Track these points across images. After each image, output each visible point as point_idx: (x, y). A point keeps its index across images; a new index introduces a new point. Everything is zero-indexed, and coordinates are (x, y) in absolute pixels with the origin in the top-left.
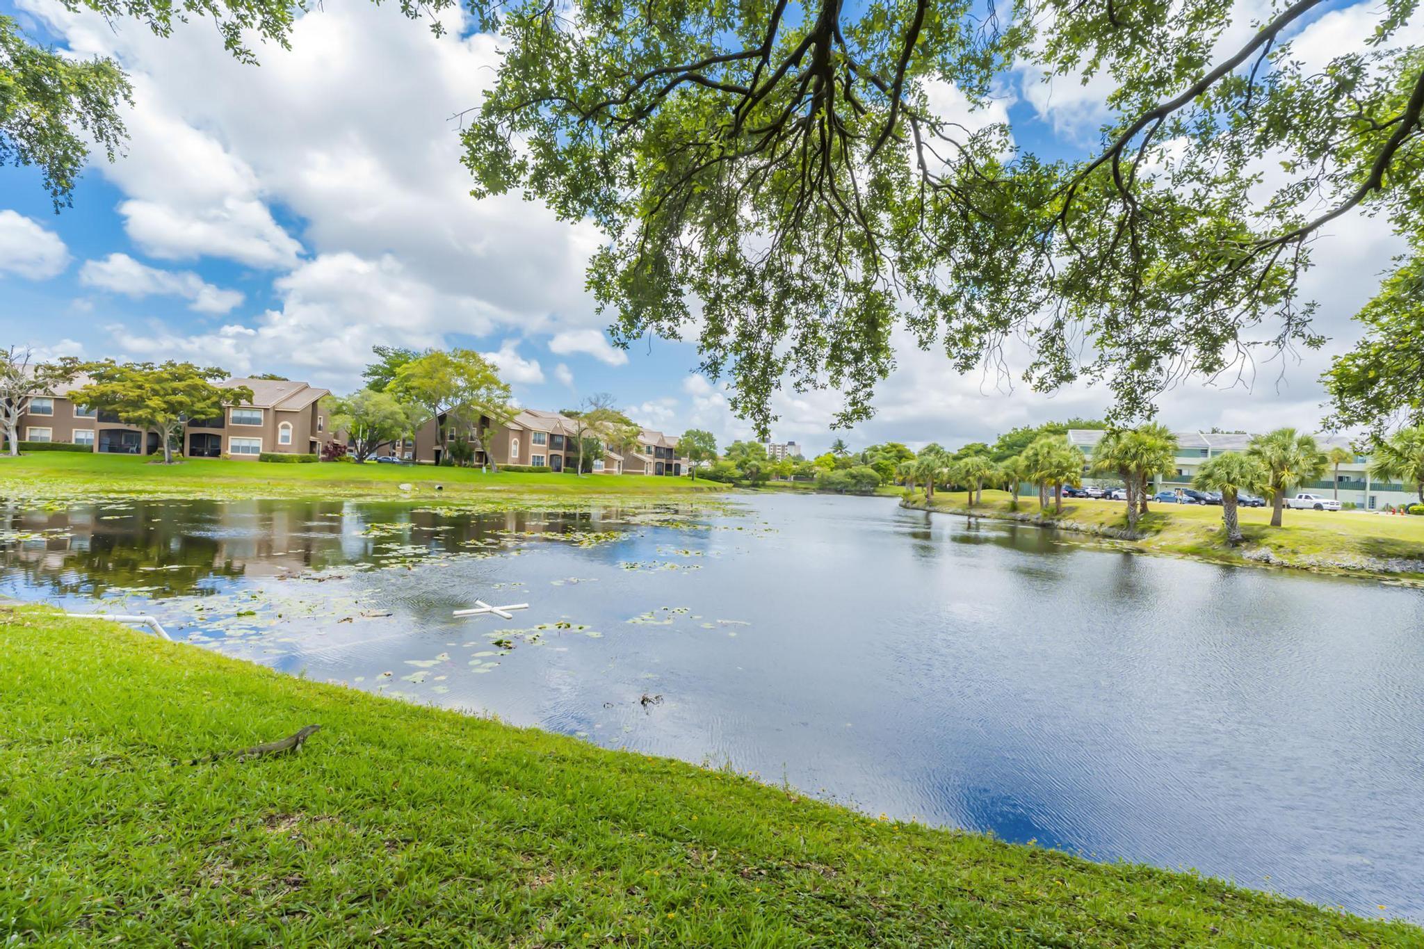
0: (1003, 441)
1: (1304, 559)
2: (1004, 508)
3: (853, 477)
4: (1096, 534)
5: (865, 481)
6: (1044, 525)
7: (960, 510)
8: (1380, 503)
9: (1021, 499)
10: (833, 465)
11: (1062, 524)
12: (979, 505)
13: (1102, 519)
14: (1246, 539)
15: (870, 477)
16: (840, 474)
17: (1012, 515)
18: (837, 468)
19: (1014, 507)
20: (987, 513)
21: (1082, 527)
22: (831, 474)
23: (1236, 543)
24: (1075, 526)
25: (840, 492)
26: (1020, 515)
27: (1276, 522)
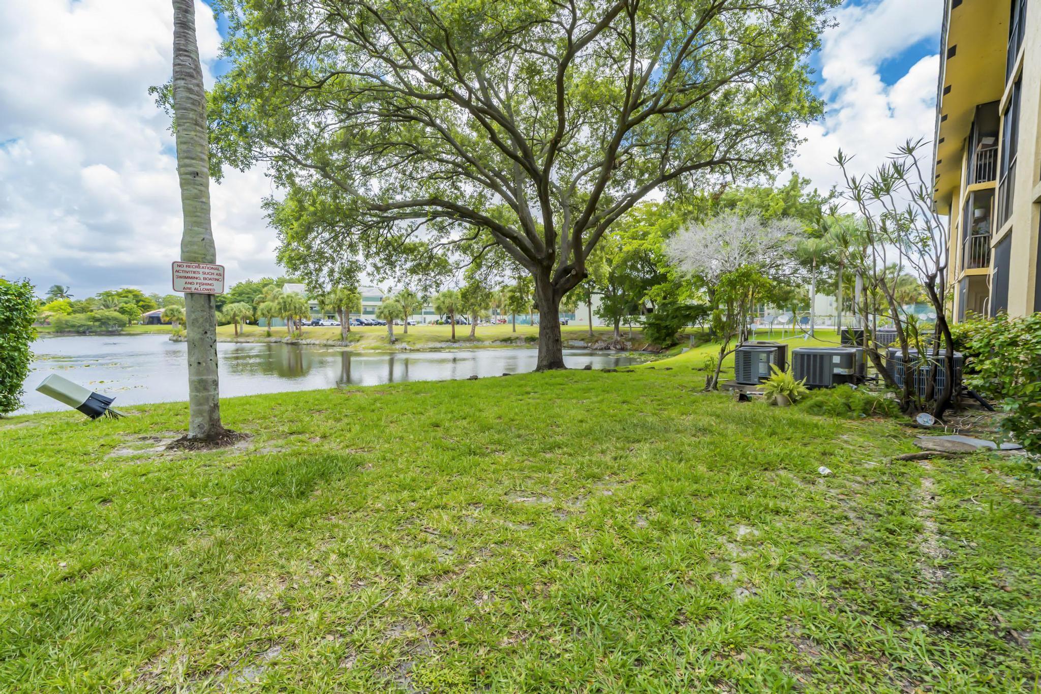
0: (234, 290)
1: (417, 346)
2: (261, 335)
3: (95, 319)
4: (325, 345)
5: (111, 323)
6: (292, 344)
7: (229, 339)
8: (427, 321)
9: (273, 329)
10: (70, 310)
11: (304, 342)
12: (242, 335)
13: (327, 337)
14: (397, 340)
15: (115, 319)
16: (80, 318)
17: (268, 339)
18: (75, 312)
19: (269, 335)
20: (251, 339)
21: (317, 342)
22: (69, 318)
23: (393, 342)
24: (312, 342)
25: (83, 333)
26: (273, 339)
27: (406, 332)
